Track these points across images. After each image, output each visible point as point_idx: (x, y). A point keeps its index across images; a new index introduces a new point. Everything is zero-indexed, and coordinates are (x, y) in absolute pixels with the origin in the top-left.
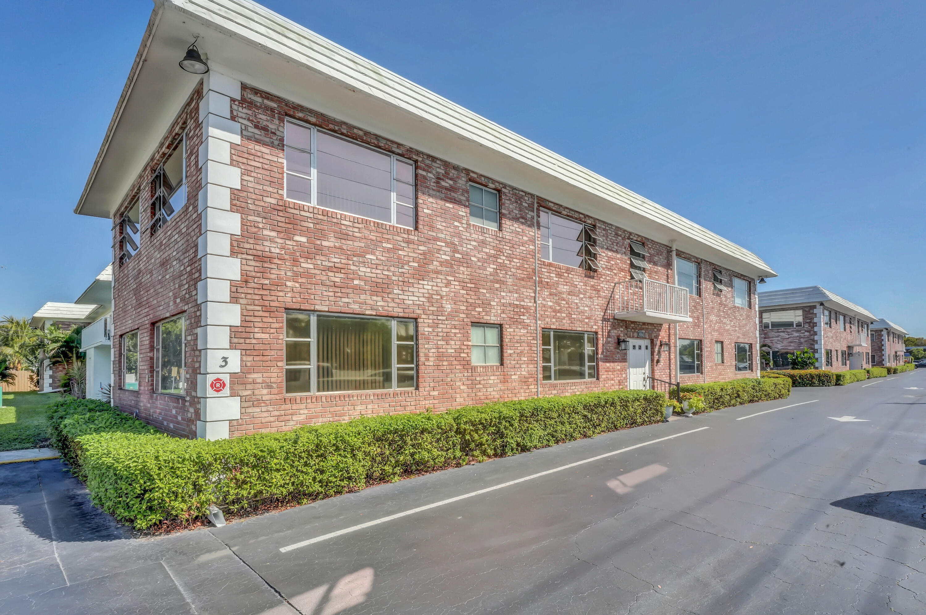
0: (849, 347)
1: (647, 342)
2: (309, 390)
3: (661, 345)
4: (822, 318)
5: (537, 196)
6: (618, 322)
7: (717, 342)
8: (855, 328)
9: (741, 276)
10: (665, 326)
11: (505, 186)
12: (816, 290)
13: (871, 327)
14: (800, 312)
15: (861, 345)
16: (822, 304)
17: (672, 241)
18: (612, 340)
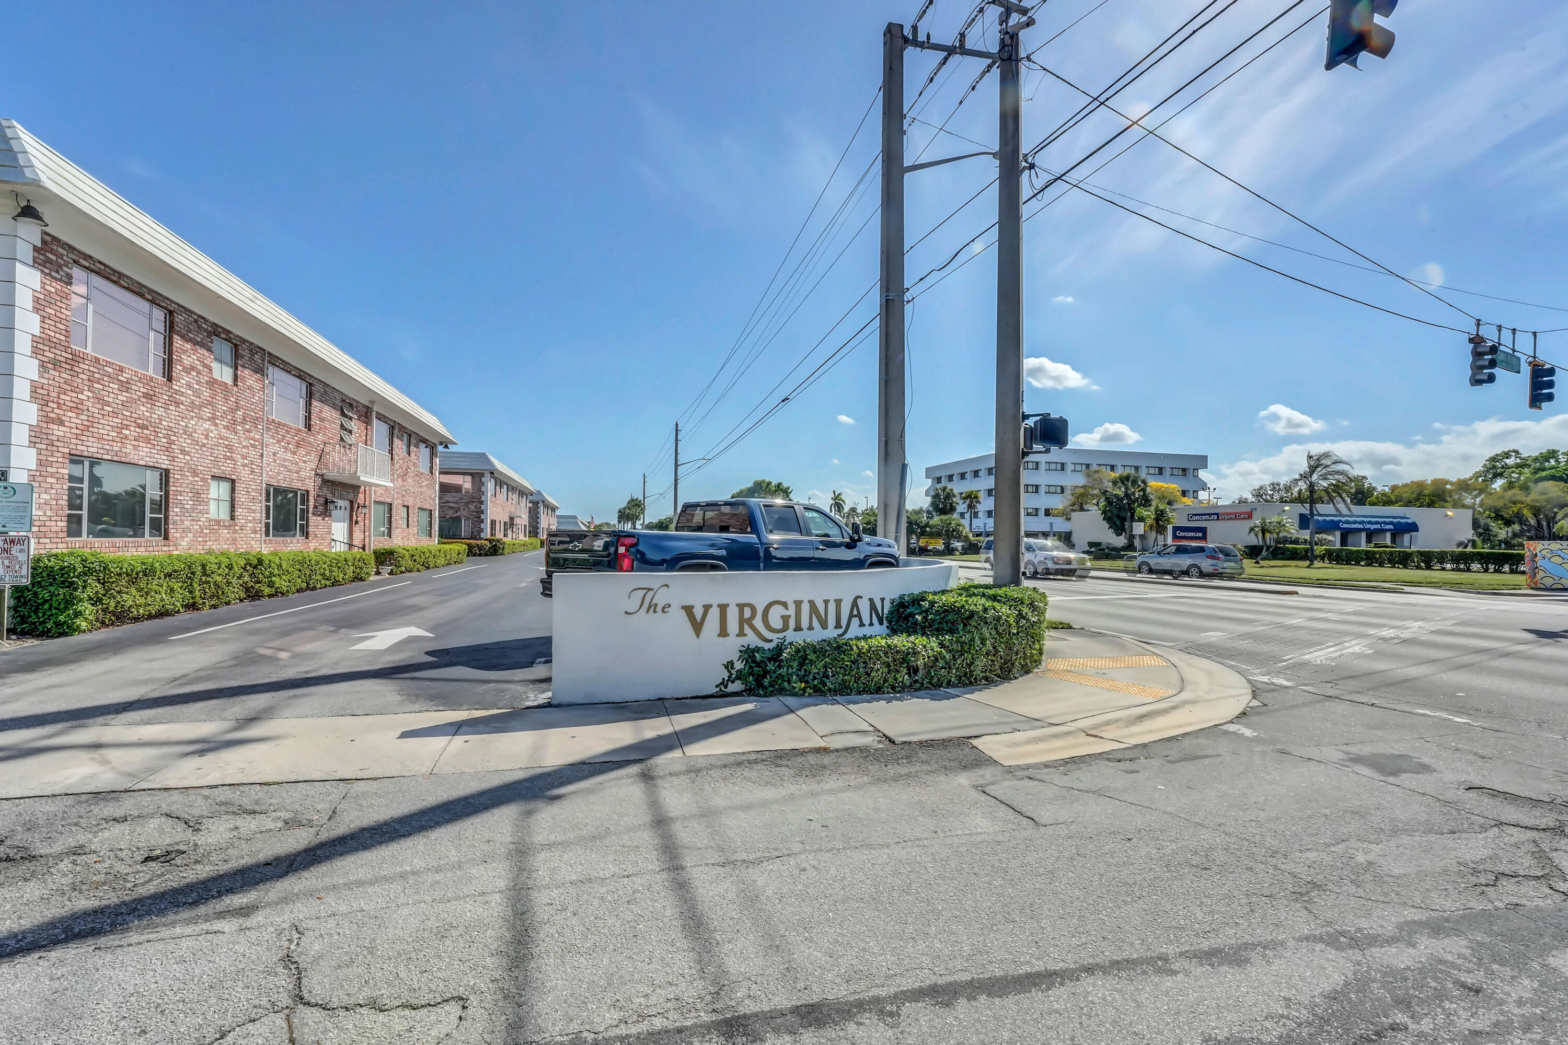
0: (512, 519)
1: (347, 504)
2: (81, 536)
3: (358, 507)
4: (490, 485)
5: (268, 352)
6: (328, 483)
7: (404, 506)
8: (515, 497)
9: (424, 441)
10: (362, 488)
11: (244, 341)
12: (483, 456)
13: (529, 497)
14: (469, 478)
15: (521, 517)
16: (492, 473)
17: (372, 402)
18: (322, 500)
